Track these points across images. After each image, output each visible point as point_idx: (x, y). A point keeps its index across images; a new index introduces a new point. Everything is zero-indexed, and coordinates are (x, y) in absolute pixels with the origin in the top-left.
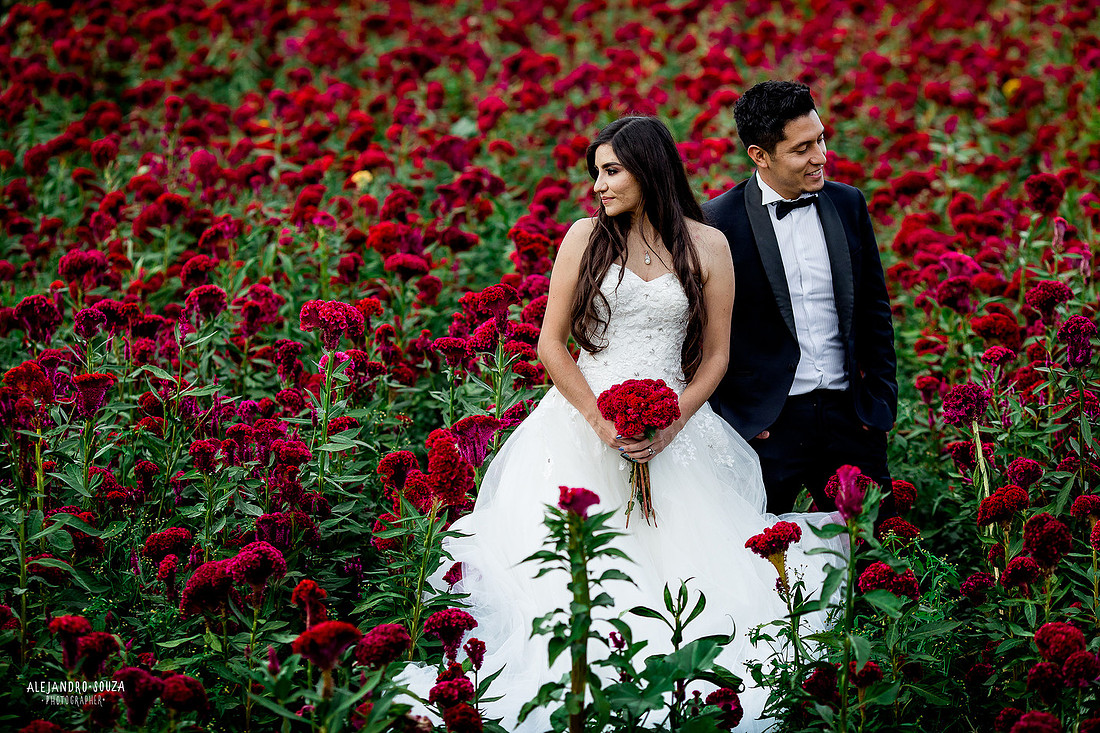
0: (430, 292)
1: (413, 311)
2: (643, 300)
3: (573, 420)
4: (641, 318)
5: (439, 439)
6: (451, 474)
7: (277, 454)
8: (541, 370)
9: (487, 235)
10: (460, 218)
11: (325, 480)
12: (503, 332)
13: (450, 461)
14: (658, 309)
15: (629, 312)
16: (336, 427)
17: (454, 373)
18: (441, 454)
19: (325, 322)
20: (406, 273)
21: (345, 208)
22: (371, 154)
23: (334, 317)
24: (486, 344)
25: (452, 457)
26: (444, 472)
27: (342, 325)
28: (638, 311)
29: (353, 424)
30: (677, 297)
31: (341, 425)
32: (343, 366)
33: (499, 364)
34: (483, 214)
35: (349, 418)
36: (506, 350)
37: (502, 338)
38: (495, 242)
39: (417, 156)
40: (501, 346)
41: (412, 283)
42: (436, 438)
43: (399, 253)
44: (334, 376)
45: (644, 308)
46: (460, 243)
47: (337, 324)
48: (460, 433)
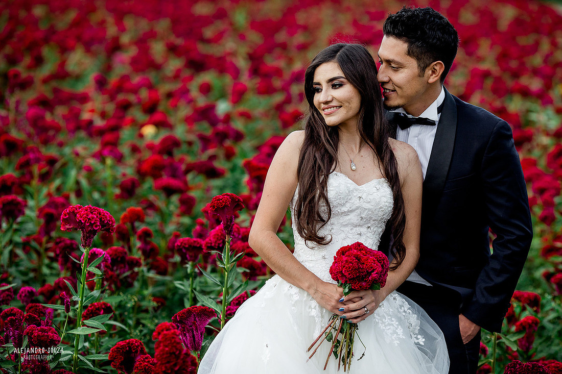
0: (187, 205)
1: (175, 219)
2: (356, 202)
3: (294, 305)
4: (353, 218)
5: (165, 332)
6: (175, 365)
7: (30, 338)
8: (264, 265)
9: (233, 169)
10: (213, 158)
11: (78, 358)
12: (229, 234)
13: (174, 353)
14: (369, 210)
15: (345, 212)
16: (91, 312)
17: (194, 266)
18: (166, 346)
19: (82, 223)
20: (169, 192)
21: (135, 149)
22: (157, 117)
23: (89, 219)
24: (219, 244)
25: (177, 349)
26: (168, 362)
27: (96, 226)
28: (351, 211)
29: (107, 309)
30: (385, 200)
31: (98, 309)
32: (97, 261)
33: (225, 261)
34: (230, 155)
35: (104, 304)
36: (232, 250)
37: (228, 239)
38: (237, 174)
39: (189, 120)
40: (227, 246)
41: (175, 199)
42: (163, 330)
43: (165, 177)
44: (88, 269)
45: (357, 208)
46: (212, 173)
47: (91, 225)
48: (181, 322)
